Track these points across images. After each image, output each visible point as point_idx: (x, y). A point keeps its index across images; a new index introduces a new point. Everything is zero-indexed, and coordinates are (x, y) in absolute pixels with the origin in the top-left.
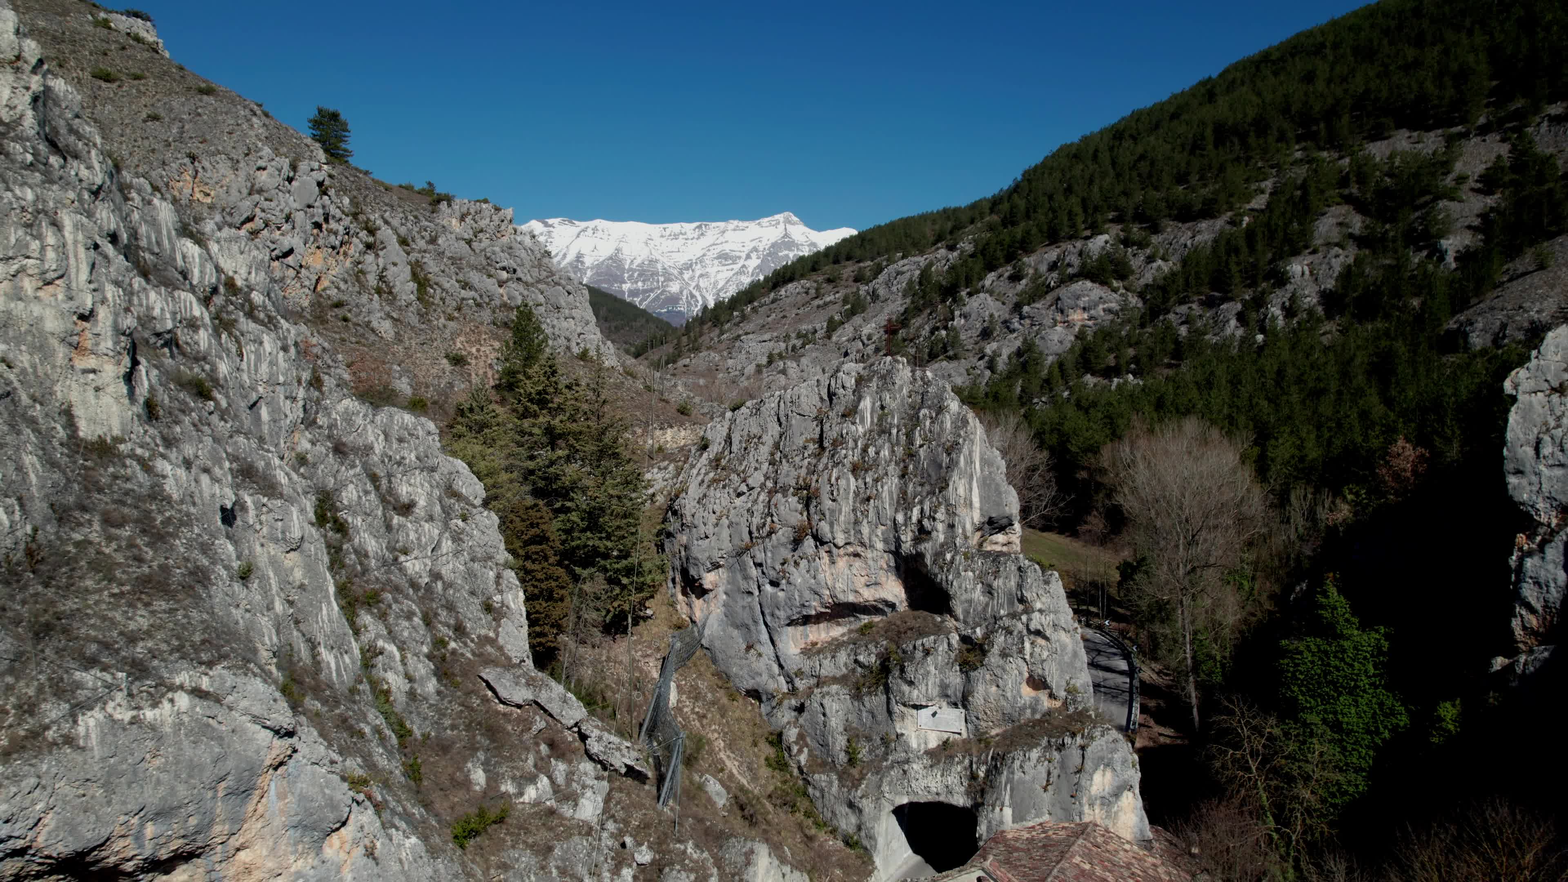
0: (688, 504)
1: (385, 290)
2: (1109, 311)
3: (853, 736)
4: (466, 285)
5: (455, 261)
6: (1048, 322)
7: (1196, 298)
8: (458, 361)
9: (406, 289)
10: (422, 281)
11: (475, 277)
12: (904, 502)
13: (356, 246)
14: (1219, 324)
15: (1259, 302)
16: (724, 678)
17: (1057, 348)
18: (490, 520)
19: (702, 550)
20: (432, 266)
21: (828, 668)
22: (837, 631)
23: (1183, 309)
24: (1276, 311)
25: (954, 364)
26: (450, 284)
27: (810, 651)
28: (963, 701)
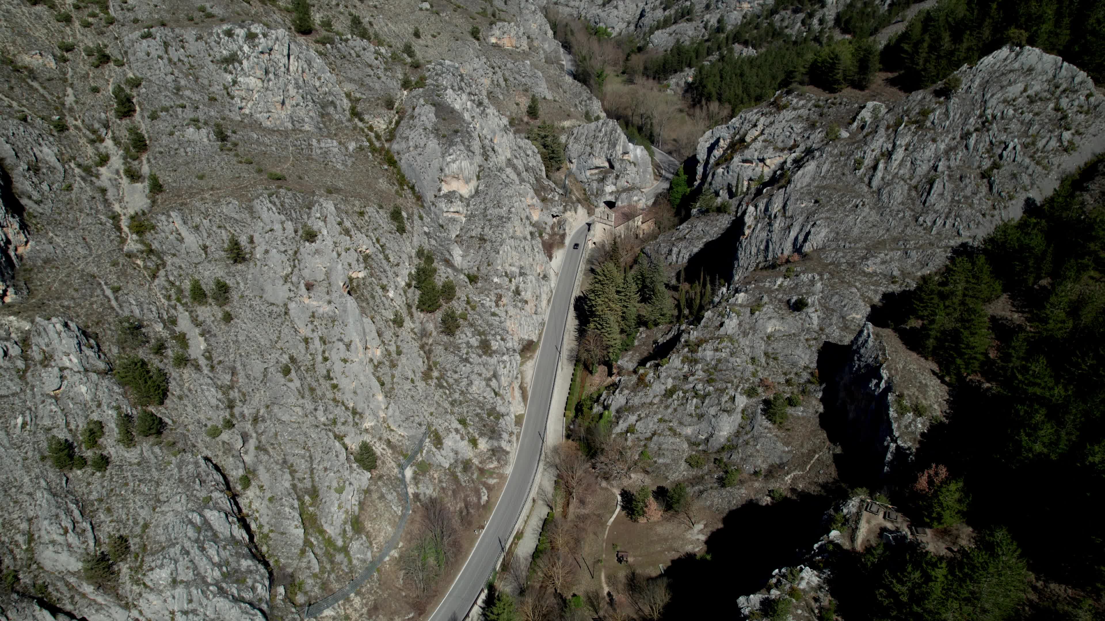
0: (570, 146)
1: (499, 85)
2: (759, 4)
3: (598, 190)
4: (515, 79)
5: (511, 69)
6: (733, 6)
7: (791, 7)
8: (517, 104)
9: (503, 84)
10: (506, 80)
11: (517, 76)
12: (609, 149)
13: (491, 74)
14: (794, 23)
15: (811, 16)
16: (576, 179)
17: (733, 22)
18: (539, 156)
19: (572, 155)
20: (507, 74)
21: (594, 178)
22: (596, 171)
23: (783, 13)
24: (815, 21)
25: (689, 24)
26: (511, 79)
27: (591, 175)
28: (615, 185)
